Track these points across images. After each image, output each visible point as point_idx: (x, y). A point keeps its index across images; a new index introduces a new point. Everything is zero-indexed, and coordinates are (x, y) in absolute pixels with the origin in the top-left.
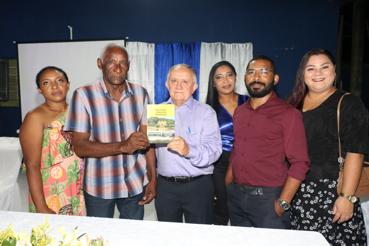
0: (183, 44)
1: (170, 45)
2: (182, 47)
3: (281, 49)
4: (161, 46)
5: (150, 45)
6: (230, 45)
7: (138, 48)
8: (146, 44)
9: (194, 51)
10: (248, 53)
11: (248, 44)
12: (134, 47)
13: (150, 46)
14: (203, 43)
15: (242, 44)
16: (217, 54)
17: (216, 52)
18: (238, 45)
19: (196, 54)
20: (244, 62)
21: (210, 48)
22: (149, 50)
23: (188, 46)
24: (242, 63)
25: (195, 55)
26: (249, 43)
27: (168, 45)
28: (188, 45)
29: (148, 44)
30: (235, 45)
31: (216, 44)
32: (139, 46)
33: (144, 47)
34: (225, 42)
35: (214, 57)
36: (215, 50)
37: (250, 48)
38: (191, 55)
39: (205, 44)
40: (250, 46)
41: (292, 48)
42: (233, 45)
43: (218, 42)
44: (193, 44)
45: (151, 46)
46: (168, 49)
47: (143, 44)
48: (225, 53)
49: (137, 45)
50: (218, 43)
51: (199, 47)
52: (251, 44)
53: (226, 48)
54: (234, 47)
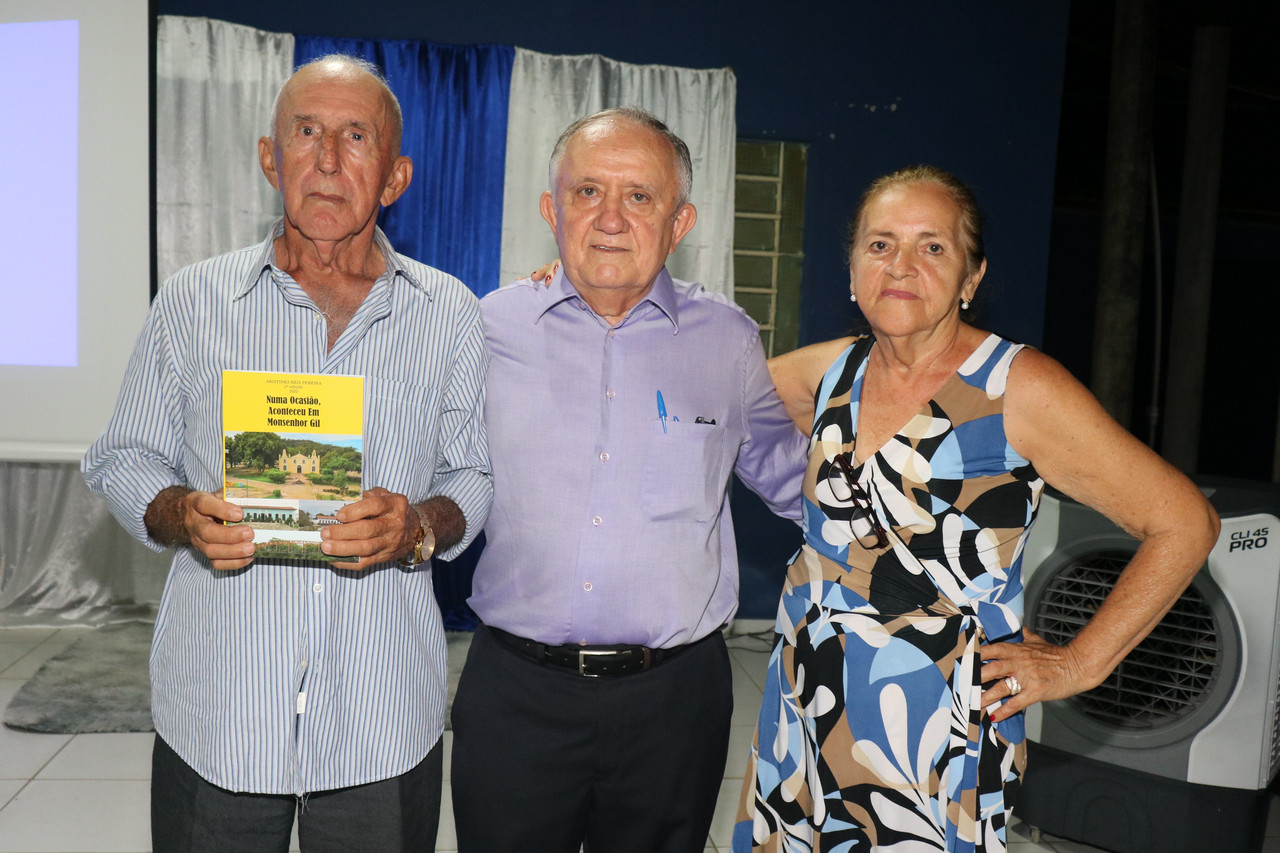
0: (430, 48)
1: (368, 46)
2: (427, 61)
3: (851, 106)
5: (271, 39)
6: (642, 72)
7: (212, 51)
8: (252, 31)
9: (479, 80)
10: (717, 112)
11: (719, 75)
12: (193, 44)
13: (270, 45)
14: (521, 53)
15: (694, 71)
16: (584, 106)
17: (579, 97)
18: (676, 74)
19: (491, 99)
20: (700, 149)
21: (553, 79)
22: (265, 62)
23: (454, 64)
25: (484, 101)
26: (723, 70)
28: (455, 53)
29: (262, 33)
30: (662, 74)
31: (580, 59)
32: (219, 39)
33: (242, 48)
34: (619, 58)
36: (576, 89)
37: (725, 90)
38: (465, 102)
39: (532, 57)
40: (725, 81)
41: (894, 107)
42: (652, 71)
43: (589, 53)
45: (278, 46)
47: (236, 30)
49: (205, 35)
50: (587, 57)
51: (505, 67)
52: (731, 74)
53: (623, 82)
54: (658, 80)
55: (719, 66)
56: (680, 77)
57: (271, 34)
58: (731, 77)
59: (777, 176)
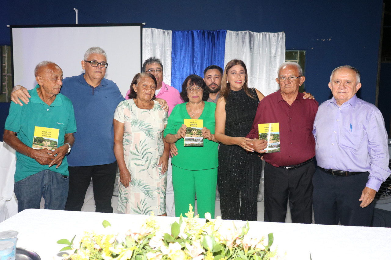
0: (205, 32)
1: (190, 32)
2: (204, 35)
3: (318, 40)
4: (179, 34)
5: (166, 32)
6: (260, 35)
7: (152, 36)
8: (162, 30)
9: (218, 40)
10: (280, 43)
11: (281, 34)
12: (148, 34)
13: (166, 33)
14: (228, 32)
15: (274, 33)
16: (244, 44)
17: (243, 42)
18: (269, 34)
19: (221, 43)
20: (276, 54)
21: (237, 37)
22: (165, 38)
23: (211, 35)
24: (273, 55)
25: (219, 44)
26: (282, 32)
27: (188, 32)
28: (211, 33)
29: (164, 31)
30: (265, 34)
31: (243, 32)
32: (154, 33)
33: (159, 35)
34: (254, 31)
35: (242, 47)
36: (242, 40)
37: (282, 38)
38: (214, 45)
39: (231, 32)
40: (282, 35)
41: (330, 40)
42: (263, 34)
43: (246, 30)
44: (217, 31)
45: (168, 34)
46: (188, 37)
47: (158, 30)
48: (254, 43)
49: (151, 32)
50: (245, 31)
51: (224, 35)
52: (284, 33)
53: (255, 37)
54: (264, 36)
55: (280, 32)
56: (270, 35)
57: (166, 31)
58: (284, 34)
59: (297, 60)
